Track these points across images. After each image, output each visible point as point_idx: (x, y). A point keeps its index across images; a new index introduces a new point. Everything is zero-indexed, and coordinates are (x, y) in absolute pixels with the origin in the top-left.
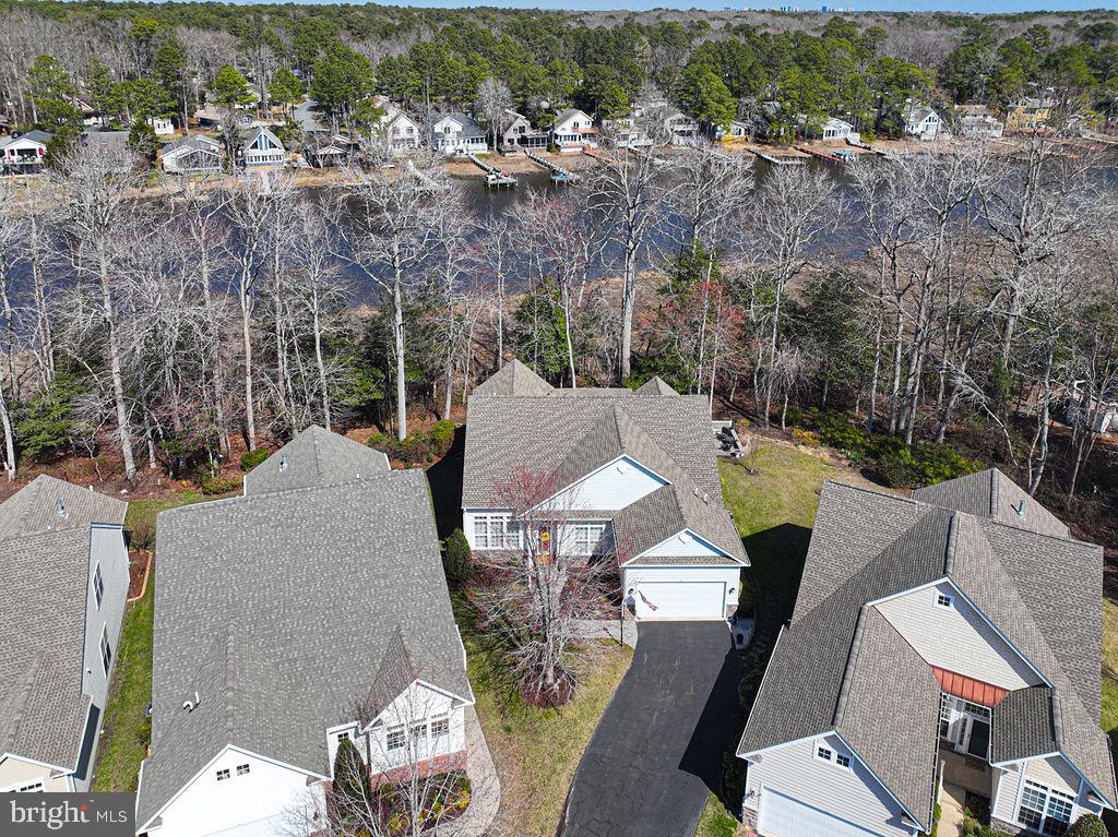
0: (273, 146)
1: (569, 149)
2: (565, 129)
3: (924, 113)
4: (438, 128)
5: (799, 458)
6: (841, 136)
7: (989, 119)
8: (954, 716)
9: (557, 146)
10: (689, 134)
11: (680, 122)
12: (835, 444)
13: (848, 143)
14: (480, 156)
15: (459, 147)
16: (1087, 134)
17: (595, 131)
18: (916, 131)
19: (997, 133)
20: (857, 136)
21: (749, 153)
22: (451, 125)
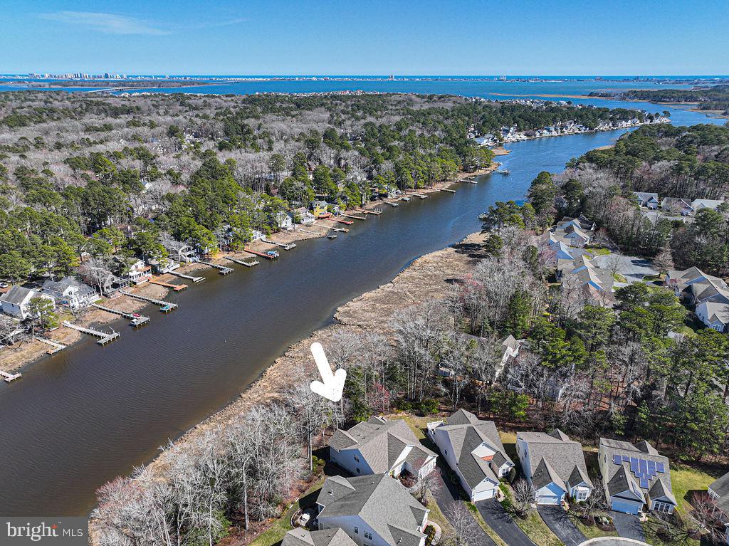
1: (141, 282)
2: (133, 272)
4: (65, 293)
6: (258, 238)
7: (308, 214)
9: (135, 283)
10: (193, 255)
11: (186, 250)
12: (404, 409)
13: (263, 241)
14: (97, 302)
15: (83, 301)
16: (342, 212)
17: (149, 268)
18: (283, 225)
19: (313, 220)
20: (265, 236)
21: (229, 261)
22: (71, 289)
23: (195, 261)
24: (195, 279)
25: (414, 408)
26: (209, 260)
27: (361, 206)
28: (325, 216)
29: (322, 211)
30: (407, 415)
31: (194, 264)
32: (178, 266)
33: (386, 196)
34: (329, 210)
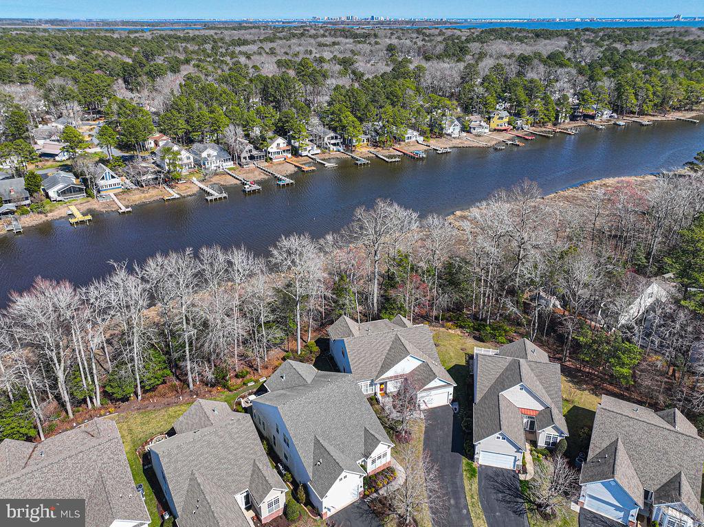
0: (113, 177)
1: (277, 159)
2: (272, 148)
3: (452, 122)
4: (204, 155)
5: (450, 335)
6: (414, 139)
7: (482, 123)
8: (525, 420)
9: (271, 159)
10: (338, 144)
11: (332, 138)
12: (461, 327)
13: (418, 142)
14: (230, 169)
15: (218, 165)
16: (526, 128)
17: (289, 148)
18: (449, 132)
19: (487, 131)
20: (422, 138)
21: (371, 155)
22: (210, 152)
23: (339, 151)
24: (327, 164)
25: (475, 329)
26: (352, 151)
27: (555, 125)
28: (503, 128)
29: (500, 122)
30: (462, 334)
31: (337, 152)
32: (319, 151)
33: (593, 117)
34: (509, 123)
